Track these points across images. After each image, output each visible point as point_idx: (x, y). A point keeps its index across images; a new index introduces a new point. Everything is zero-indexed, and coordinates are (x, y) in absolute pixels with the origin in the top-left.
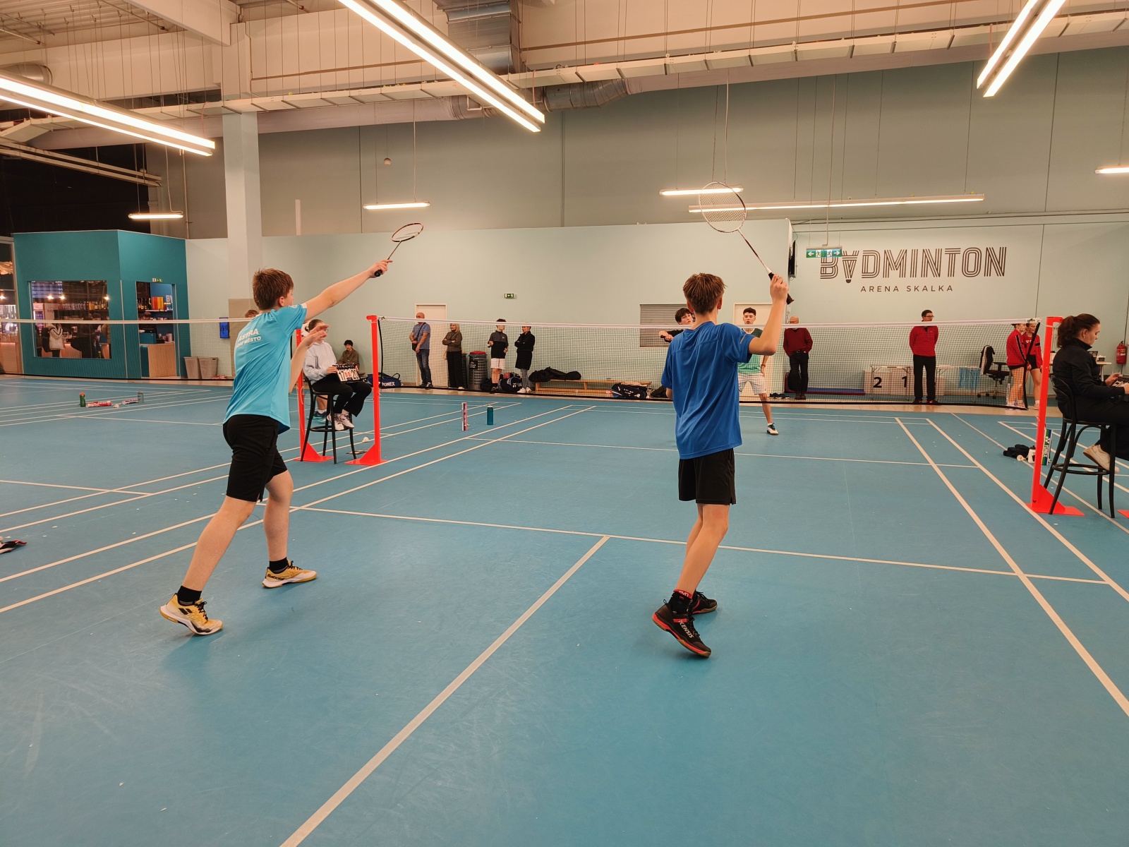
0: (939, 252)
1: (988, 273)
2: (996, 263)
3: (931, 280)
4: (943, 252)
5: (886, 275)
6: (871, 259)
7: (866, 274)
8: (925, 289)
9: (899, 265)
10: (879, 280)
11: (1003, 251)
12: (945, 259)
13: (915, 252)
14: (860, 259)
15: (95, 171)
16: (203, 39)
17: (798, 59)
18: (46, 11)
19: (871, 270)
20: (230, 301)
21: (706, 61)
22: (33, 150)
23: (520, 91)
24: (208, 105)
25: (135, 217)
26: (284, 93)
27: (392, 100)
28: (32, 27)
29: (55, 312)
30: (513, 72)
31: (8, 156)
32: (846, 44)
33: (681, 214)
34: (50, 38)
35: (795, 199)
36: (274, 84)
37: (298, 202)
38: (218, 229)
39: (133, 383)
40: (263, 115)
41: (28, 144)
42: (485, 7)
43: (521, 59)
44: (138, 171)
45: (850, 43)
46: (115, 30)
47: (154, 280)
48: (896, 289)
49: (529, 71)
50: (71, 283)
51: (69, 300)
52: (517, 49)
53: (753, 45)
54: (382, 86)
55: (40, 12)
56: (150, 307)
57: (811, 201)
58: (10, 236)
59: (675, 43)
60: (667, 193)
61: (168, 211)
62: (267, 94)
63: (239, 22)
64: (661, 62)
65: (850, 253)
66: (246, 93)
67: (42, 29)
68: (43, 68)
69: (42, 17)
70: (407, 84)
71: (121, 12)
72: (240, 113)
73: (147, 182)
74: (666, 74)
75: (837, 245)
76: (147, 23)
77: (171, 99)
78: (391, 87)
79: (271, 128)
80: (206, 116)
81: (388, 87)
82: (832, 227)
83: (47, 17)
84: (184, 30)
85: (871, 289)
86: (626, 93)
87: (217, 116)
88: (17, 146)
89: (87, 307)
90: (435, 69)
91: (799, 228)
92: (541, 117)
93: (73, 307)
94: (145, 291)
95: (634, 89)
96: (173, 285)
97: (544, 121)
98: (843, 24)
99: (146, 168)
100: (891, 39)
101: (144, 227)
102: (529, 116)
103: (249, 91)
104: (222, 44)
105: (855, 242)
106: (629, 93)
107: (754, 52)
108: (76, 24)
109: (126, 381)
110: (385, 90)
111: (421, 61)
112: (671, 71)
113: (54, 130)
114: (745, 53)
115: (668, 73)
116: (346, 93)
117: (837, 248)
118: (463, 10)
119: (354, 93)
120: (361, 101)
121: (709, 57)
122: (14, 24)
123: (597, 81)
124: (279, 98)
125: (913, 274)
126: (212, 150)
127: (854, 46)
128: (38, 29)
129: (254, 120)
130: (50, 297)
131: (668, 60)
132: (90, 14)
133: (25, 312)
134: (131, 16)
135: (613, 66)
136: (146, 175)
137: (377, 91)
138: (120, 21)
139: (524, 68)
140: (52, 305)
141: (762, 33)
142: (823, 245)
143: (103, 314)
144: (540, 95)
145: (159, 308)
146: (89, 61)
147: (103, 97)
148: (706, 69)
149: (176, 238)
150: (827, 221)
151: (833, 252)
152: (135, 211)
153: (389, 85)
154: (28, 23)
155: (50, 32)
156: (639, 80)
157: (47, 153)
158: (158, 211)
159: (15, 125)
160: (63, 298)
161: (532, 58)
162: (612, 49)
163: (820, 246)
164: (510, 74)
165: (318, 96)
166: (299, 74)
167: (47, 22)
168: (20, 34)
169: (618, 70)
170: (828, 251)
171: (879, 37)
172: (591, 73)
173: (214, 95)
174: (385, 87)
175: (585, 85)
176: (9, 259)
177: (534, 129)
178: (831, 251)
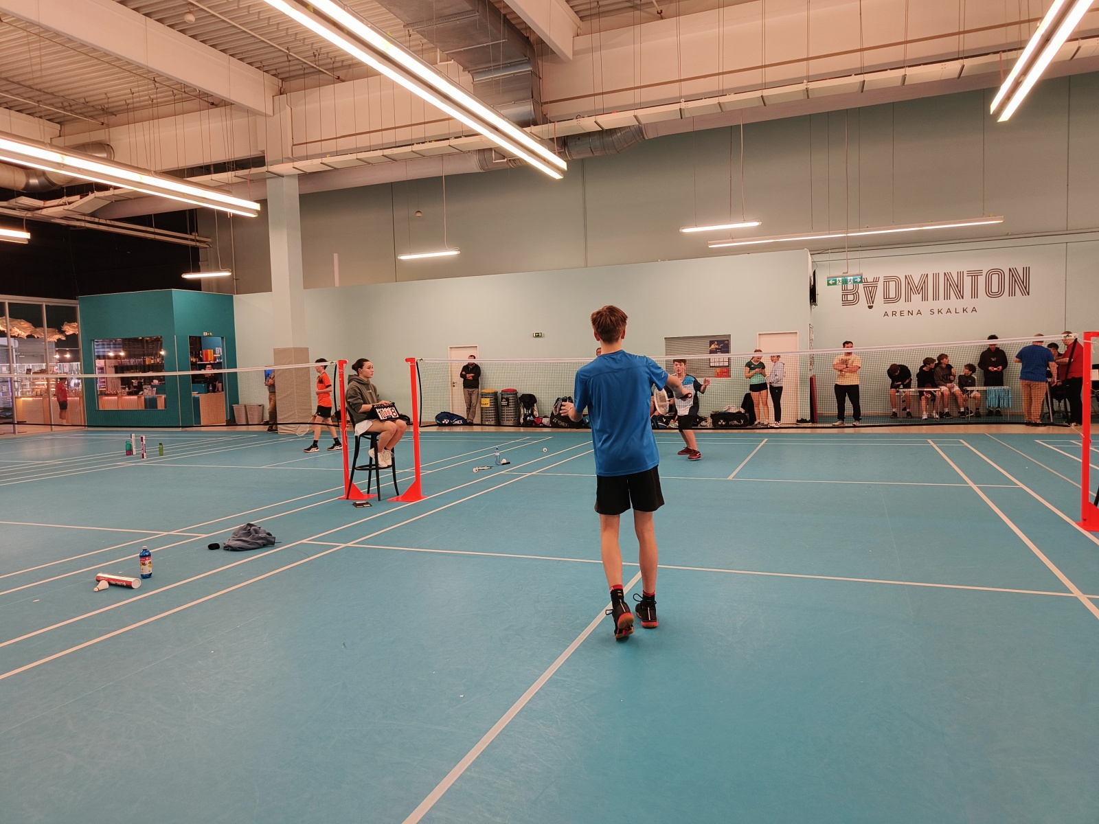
0: (960, 274)
1: (1012, 293)
2: (1020, 282)
3: (954, 302)
4: (965, 275)
5: (908, 299)
6: (892, 284)
7: (887, 299)
8: (949, 311)
9: (922, 289)
10: (901, 305)
11: (1027, 270)
12: (968, 281)
13: (936, 276)
14: (880, 285)
15: (152, 236)
16: (249, 111)
17: (810, 97)
18: (109, 95)
19: (892, 295)
20: (275, 350)
21: (719, 104)
22: (97, 220)
23: (542, 141)
24: (254, 170)
25: (187, 276)
26: (323, 155)
27: (422, 156)
28: (97, 110)
29: (116, 367)
30: (535, 124)
31: (75, 227)
32: (855, 79)
33: (700, 249)
34: (113, 119)
35: (813, 229)
36: (313, 149)
37: (336, 255)
38: (263, 285)
39: (186, 431)
40: (304, 177)
41: (93, 215)
42: (508, 67)
43: (542, 113)
44: (191, 234)
45: (860, 78)
46: (170, 108)
47: (205, 334)
48: (919, 312)
49: (551, 122)
50: (129, 340)
51: (129, 356)
52: (539, 103)
53: (765, 86)
54: (413, 144)
55: (104, 96)
56: (201, 360)
57: (829, 231)
58: (75, 299)
59: (689, 88)
60: (687, 230)
61: (217, 270)
62: (307, 158)
63: (281, 94)
64: (676, 107)
65: (870, 280)
66: (288, 158)
67: (106, 111)
68: (106, 147)
69: (106, 101)
70: (436, 141)
71: (175, 92)
72: (283, 177)
73: (198, 244)
74: (682, 118)
75: (857, 272)
76: (198, 100)
77: (220, 168)
78: (421, 144)
79: (311, 188)
80: (252, 180)
81: (418, 145)
82: (851, 255)
83: (110, 100)
84: (232, 104)
85: (894, 313)
86: (644, 138)
87: (261, 180)
88: (83, 218)
89: (144, 361)
90: (462, 124)
91: (818, 258)
92: (563, 165)
93: (132, 362)
94: (196, 344)
95: (650, 135)
96: (222, 338)
97: (566, 168)
98: (853, 61)
99: (197, 232)
100: (900, 72)
101: (196, 285)
102: (551, 164)
103: (290, 156)
104: (266, 115)
105: (875, 269)
106: (646, 138)
107: (766, 93)
108: (135, 105)
109: (180, 429)
110: (416, 148)
111: (450, 119)
112: (686, 115)
113: (115, 201)
114: (758, 94)
115: (683, 117)
116: (379, 153)
117: (858, 275)
118: (488, 71)
119: (387, 152)
120: (393, 160)
121: (722, 99)
122: (81, 109)
123: (615, 129)
124: (318, 161)
125: (936, 297)
126: (257, 211)
127: (864, 81)
128: (101, 112)
129: (296, 181)
130: (111, 354)
131: (683, 105)
132: (148, 95)
133: (88, 368)
134: (184, 95)
135: (631, 114)
136: (198, 238)
137: (408, 149)
138: (175, 100)
139: (546, 121)
140: (113, 361)
141: (772, 75)
142: (844, 273)
143: (158, 367)
144: (563, 144)
145: (209, 359)
146: (147, 137)
147: (159, 168)
148: (720, 111)
149: (224, 295)
150: (846, 250)
151: (854, 280)
152: (188, 272)
153: (419, 143)
154: (93, 106)
155: (113, 114)
156: (655, 125)
157: (108, 222)
158: (208, 270)
159: (81, 198)
160: (122, 354)
161: (553, 110)
162: (628, 98)
163: (841, 274)
164: (532, 127)
165: (354, 156)
166: (336, 138)
167: (110, 105)
168: (86, 117)
169: (635, 117)
170: (849, 278)
171: (889, 71)
172: (609, 121)
173: (259, 161)
174: (415, 145)
175: (604, 133)
176: (74, 320)
177: (557, 176)
178: (852, 278)
